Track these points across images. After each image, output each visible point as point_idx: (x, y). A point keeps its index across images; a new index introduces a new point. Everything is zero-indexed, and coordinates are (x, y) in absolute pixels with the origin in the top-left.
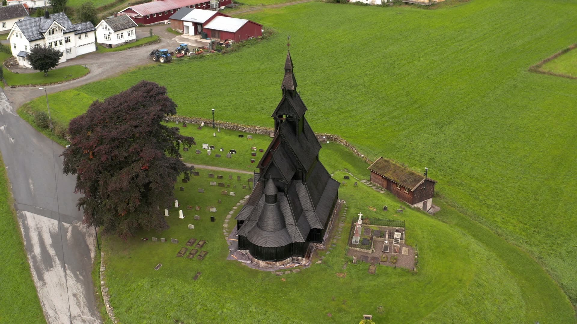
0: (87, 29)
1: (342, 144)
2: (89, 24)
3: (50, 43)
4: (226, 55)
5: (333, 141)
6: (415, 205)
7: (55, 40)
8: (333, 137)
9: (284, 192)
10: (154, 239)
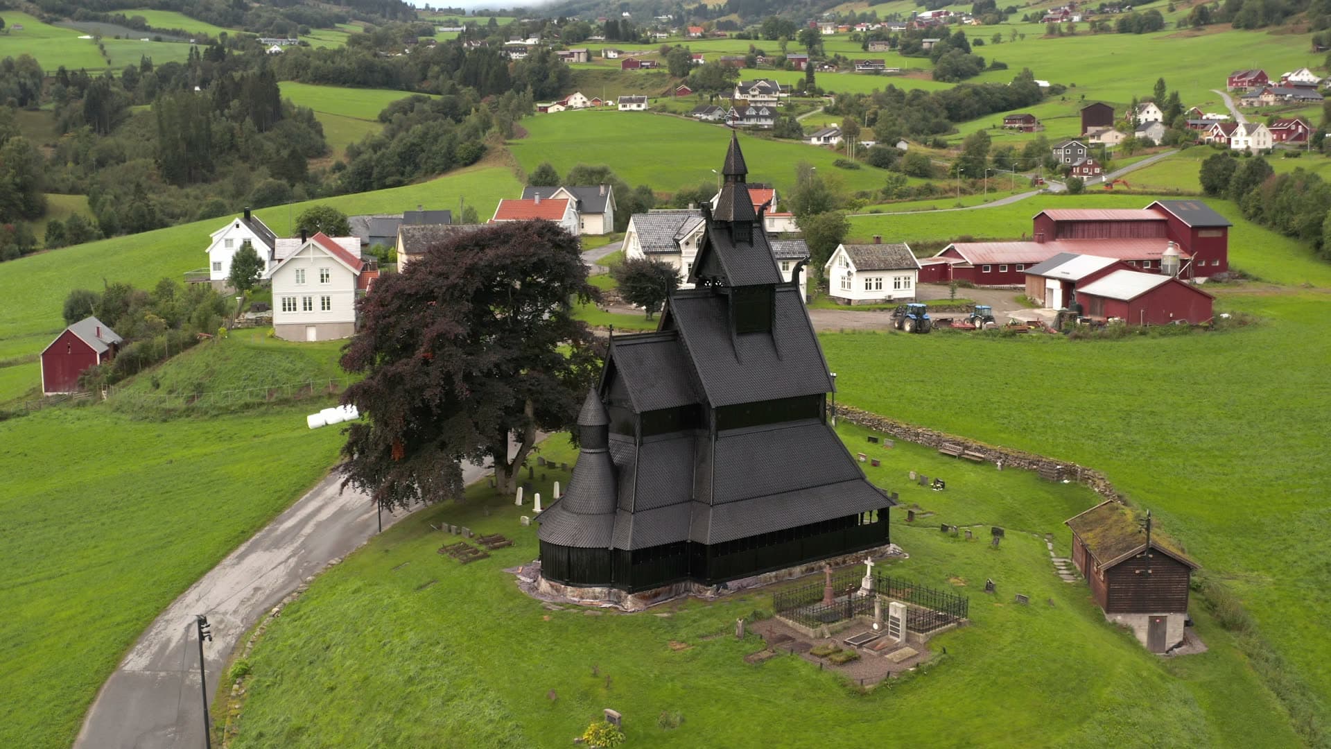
0: (788, 253)
1: (1096, 490)
3: (689, 265)
4: (1078, 341)
5: (1078, 480)
6: (1119, 618)
8: (1084, 470)
9: (634, 435)
10: (445, 525)
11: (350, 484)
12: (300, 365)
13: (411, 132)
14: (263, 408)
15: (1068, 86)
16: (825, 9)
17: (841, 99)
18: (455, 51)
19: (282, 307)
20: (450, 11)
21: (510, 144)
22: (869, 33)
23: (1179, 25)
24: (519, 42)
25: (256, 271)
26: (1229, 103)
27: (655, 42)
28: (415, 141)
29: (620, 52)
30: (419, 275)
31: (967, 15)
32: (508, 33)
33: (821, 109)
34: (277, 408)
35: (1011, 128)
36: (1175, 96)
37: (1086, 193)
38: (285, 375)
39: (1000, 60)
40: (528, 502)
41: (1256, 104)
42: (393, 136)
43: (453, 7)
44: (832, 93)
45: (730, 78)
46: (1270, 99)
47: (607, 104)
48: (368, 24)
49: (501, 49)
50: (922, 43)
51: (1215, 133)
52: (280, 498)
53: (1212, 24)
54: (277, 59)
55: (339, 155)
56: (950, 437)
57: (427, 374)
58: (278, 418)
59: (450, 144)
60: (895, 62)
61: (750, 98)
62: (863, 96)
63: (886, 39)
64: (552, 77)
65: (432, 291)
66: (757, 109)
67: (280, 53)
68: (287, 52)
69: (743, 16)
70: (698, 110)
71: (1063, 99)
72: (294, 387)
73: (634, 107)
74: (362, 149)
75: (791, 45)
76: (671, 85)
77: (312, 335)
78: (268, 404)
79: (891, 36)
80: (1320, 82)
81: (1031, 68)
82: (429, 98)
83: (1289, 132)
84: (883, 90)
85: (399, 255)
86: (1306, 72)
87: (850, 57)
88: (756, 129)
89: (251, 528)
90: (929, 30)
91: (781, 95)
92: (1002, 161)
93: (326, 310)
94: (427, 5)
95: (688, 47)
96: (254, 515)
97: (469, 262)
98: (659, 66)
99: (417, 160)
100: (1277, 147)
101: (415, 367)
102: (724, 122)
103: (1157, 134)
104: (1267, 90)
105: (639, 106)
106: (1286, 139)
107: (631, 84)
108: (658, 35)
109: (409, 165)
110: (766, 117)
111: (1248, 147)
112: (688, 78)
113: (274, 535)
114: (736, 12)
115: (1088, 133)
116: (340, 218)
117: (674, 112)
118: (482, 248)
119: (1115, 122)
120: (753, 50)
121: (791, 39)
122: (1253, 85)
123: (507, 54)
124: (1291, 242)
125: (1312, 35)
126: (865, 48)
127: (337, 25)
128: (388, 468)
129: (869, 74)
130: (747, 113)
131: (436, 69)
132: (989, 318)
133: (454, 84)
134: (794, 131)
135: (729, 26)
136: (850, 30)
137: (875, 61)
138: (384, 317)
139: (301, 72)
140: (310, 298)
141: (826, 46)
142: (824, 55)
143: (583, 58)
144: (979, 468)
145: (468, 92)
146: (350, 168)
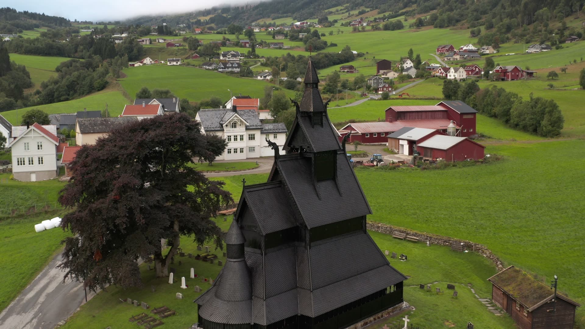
0: (276, 130)
1: (485, 255)
2: (281, 125)
3: (228, 137)
4: (425, 170)
5: (473, 251)
7: (235, 134)
8: (475, 245)
9: (260, 248)
10: (129, 300)
11: (69, 276)
12: (28, 195)
13: (72, 75)
14: (9, 220)
15: (365, 53)
16: (253, 21)
17: (268, 59)
18: (90, 40)
19: (17, 163)
20: (86, 23)
21: (119, 80)
22: (275, 31)
23: (410, 27)
24: (118, 35)
25: (2, 143)
26: (439, 60)
27: (180, 35)
28: (74, 79)
29: (164, 40)
30: (107, 148)
31: (316, 24)
32: (113, 32)
33: (259, 64)
34: (17, 220)
35: (344, 72)
36: (418, 56)
37: (390, 99)
38: (21, 201)
39: (334, 42)
40: (177, 281)
41: (451, 60)
42: (62, 78)
43: (87, 21)
44: (263, 57)
45: (216, 50)
46: (458, 57)
47: (161, 63)
48: (49, 29)
49: (111, 38)
50: (299, 35)
51: (440, 72)
52: (23, 278)
53: (424, 26)
54: (8, 44)
55: (38, 87)
56: (397, 228)
57: (117, 209)
58: (18, 226)
59: (91, 80)
60: (288, 44)
61: (227, 59)
62: (278, 58)
63: (283, 34)
64: (135, 51)
65: (117, 158)
66: (232, 64)
67: (9, 41)
68: (12, 40)
69: (216, 25)
70: (204, 64)
71: (365, 58)
72: (26, 207)
73: (175, 63)
74: (48, 84)
75: (241, 37)
76: (190, 53)
77: (33, 178)
78: (12, 217)
79: (285, 32)
80: (478, 49)
81: (349, 45)
82: (79, 60)
83: (472, 71)
84: (285, 55)
85: (77, 134)
86: (471, 45)
87: (268, 41)
88: (232, 73)
89: (8, 299)
90: (301, 30)
91: (241, 58)
92: (345, 86)
93: (41, 164)
94: (76, 20)
95: (195, 37)
96: (9, 290)
97: (140, 139)
98: (183, 46)
99: (76, 88)
100: (467, 78)
101: (109, 205)
102: (217, 70)
103: (413, 72)
104: (455, 53)
105: (177, 63)
106: (471, 74)
107: (171, 54)
108: (181, 32)
109: (72, 91)
110: (236, 67)
111: (455, 78)
112: (197, 50)
113: (22, 303)
114: (213, 23)
115: (380, 73)
116: (45, 115)
117: (194, 66)
118: (147, 131)
119: (392, 68)
120: (224, 38)
121: (240, 34)
122: (447, 52)
123: (114, 41)
124: (492, 120)
125: (470, 30)
126: (274, 37)
127: (35, 29)
128: (92, 265)
129: (277, 49)
130: (228, 66)
131: (82, 47)
132: (381, 161)
133: (90, 54)
134: (249, 73)
135: (211, 29)
136: (266, 30)
137: (279, 43)
138: (88, 174)
139: (19, 49)
140: (32, 158)
141: (257, 37)
142: (256, 41)
143: (148, 43)
144: (418, 246)
145: (97, 58)
146: (43, 93)
